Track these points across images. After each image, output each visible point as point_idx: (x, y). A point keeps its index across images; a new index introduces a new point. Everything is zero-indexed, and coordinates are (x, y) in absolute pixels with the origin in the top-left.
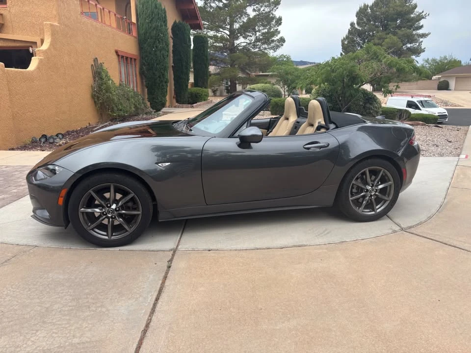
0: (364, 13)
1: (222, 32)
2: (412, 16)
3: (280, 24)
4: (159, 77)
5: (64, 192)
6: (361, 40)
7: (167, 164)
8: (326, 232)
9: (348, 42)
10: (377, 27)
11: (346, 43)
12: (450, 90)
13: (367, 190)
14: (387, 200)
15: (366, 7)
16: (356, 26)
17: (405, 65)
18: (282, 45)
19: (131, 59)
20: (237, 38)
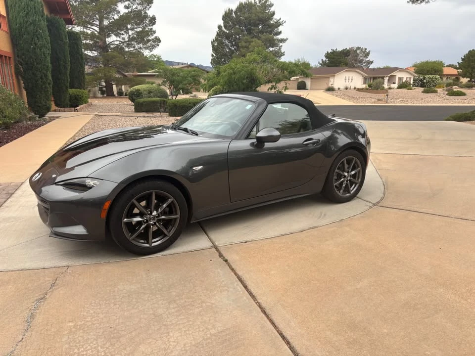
0: (229, 17)
1: (90, 28)
2: (272, 22)
3: (154, 23)
4: (41, 78)
5: (107, 205)
6: (229, 43)
7: (200, 167)
8: (323, 214)
9: (218, 44)
10: (242, 31)
11: (216, 45)
12: (307, 89)
13: (345, 176)
14: (357, 183)
15: (230, 11)
16: (223, 29)
17: (295, 68)
18: (158, 45)
19: (5, 57)
20: (109, 36)
